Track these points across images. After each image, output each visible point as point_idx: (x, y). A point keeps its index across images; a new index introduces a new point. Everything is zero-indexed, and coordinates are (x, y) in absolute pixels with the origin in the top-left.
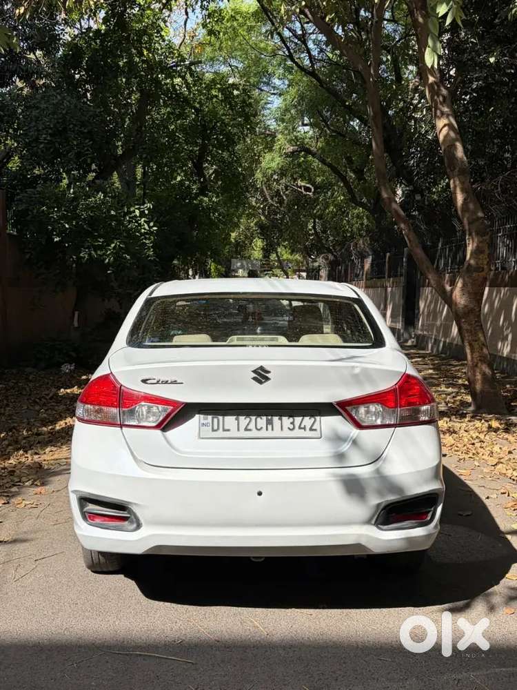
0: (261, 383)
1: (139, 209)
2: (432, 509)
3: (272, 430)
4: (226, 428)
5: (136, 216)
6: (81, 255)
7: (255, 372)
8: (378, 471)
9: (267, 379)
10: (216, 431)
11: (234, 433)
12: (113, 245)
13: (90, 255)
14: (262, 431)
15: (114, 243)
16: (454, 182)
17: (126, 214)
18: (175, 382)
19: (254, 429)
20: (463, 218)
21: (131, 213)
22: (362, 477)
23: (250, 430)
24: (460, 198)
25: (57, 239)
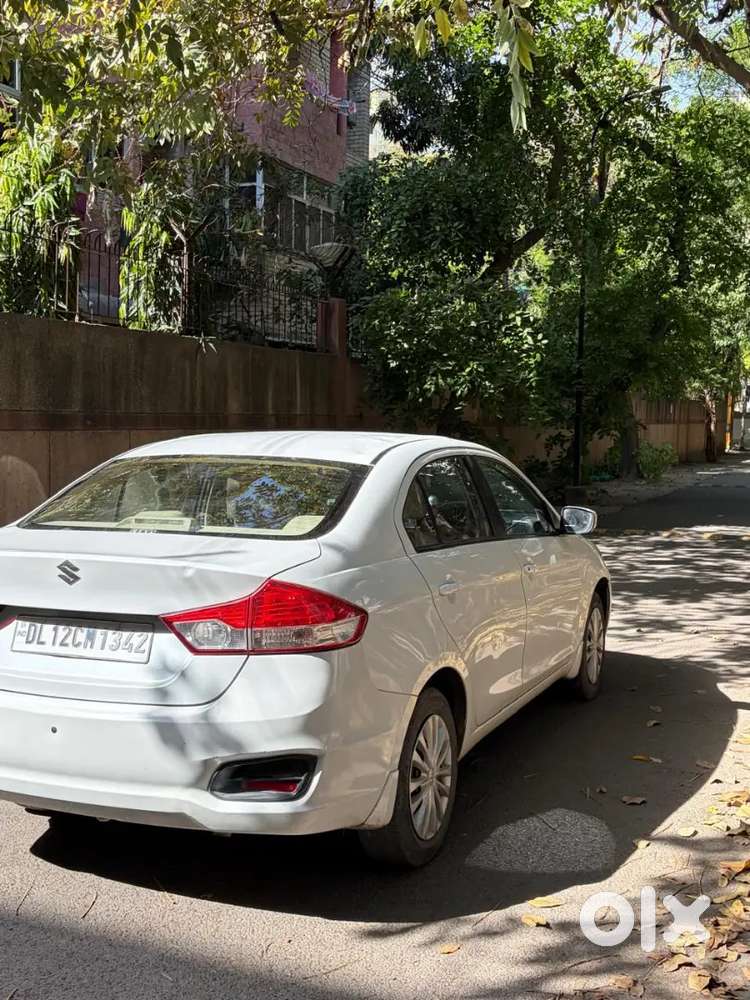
0: (70, 583)
1: (520, 315)
2: (303, 778)
3: (92, 647)
4: (42, 640)
5: (516, 326)
6: (426, 386)
7: (61, 567)
8: (205, 716)
9: (77, 578)
10: (30, 642)
11: (47, 647)
12: (468, 370)
13: (437, 384)
14: (79, 648)
15: (469, 366)
17: (501, 324)
19: (71, 645)
21: (509, 321)
22: (180, 721)
23: (67, 645)
25: (393, 364)
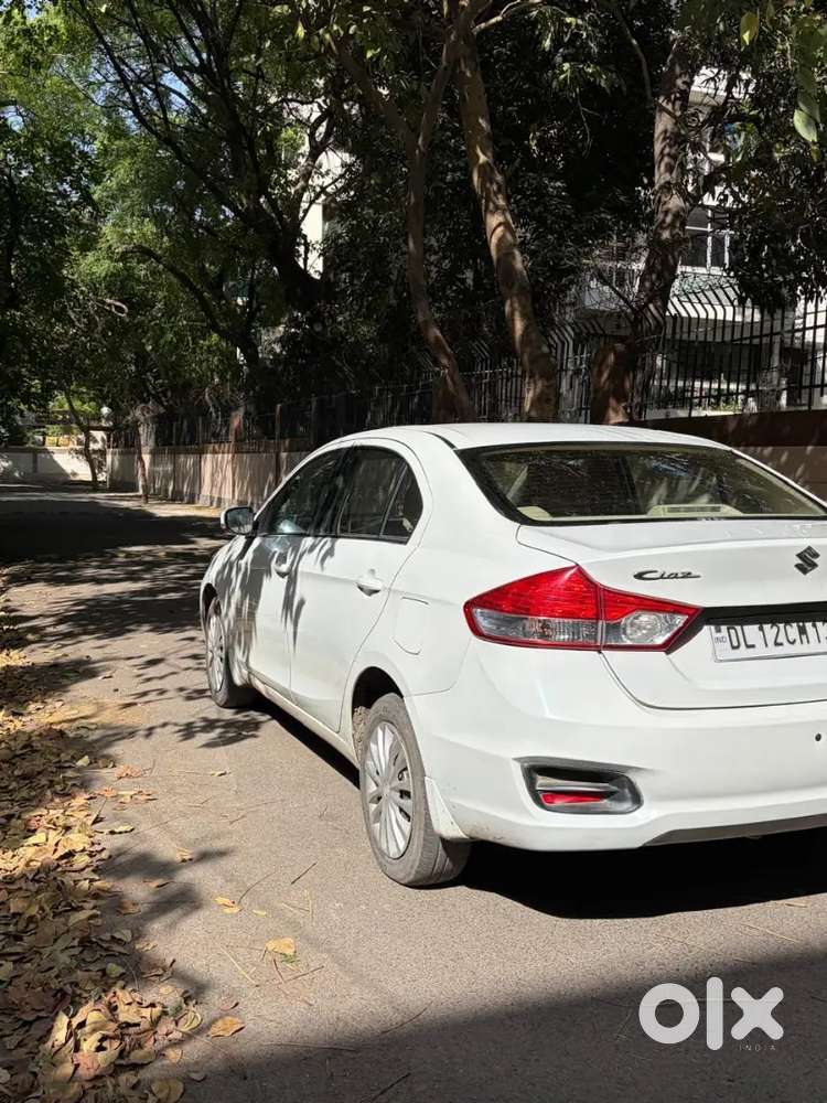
0: (805, 572)
3: (808, 642)
4: (750, 643)
7: (799, 556)
9: (814, 565)
10: (738, 647)
11: (760, 651)
14: (795, 646)
16: (511, 305)
18: (687, 575)
19: (786, 643)
20: (522, 353)
23: (781, 644)
24: (519, 326)
